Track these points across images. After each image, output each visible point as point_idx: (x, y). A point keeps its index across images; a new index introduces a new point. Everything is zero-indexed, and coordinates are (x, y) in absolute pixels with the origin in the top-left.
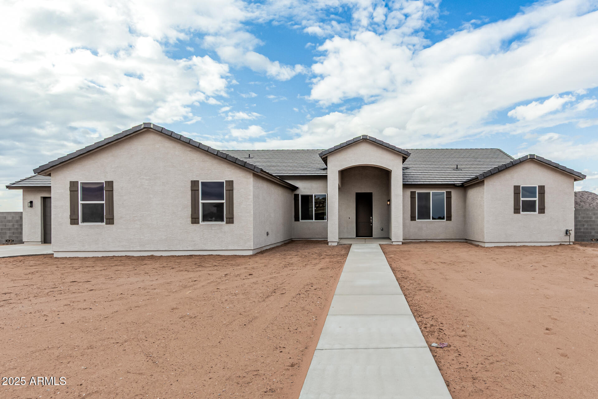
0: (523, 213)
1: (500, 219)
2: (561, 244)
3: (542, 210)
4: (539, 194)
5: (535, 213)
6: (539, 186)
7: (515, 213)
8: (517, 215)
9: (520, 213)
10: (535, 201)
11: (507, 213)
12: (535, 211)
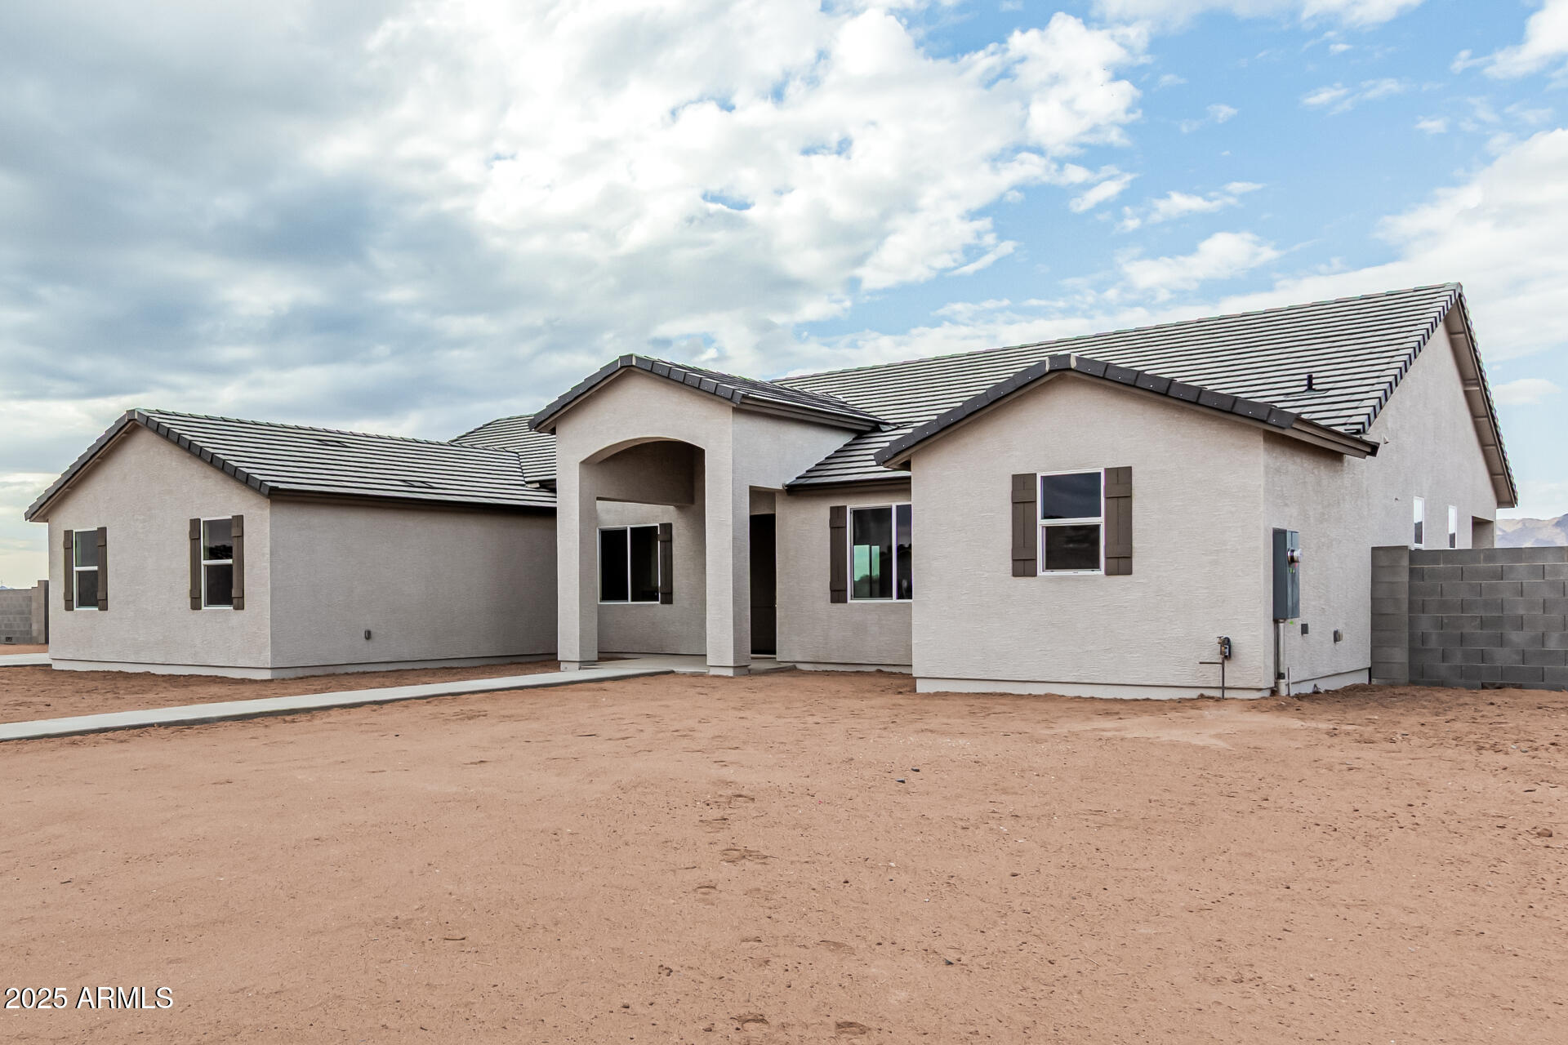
0: (1049, 573)
1: (963, 598)
2: (1202, 696)
3: (1122, 564)
4: (1110, 501)
5: (1096, 572)
6: (1106, 470)
7: (1016, 573)
8: (1023, 582)
9: (1035, 575)
10: (1096, 528)
11: (986, 575)
12: (1095, 565)
